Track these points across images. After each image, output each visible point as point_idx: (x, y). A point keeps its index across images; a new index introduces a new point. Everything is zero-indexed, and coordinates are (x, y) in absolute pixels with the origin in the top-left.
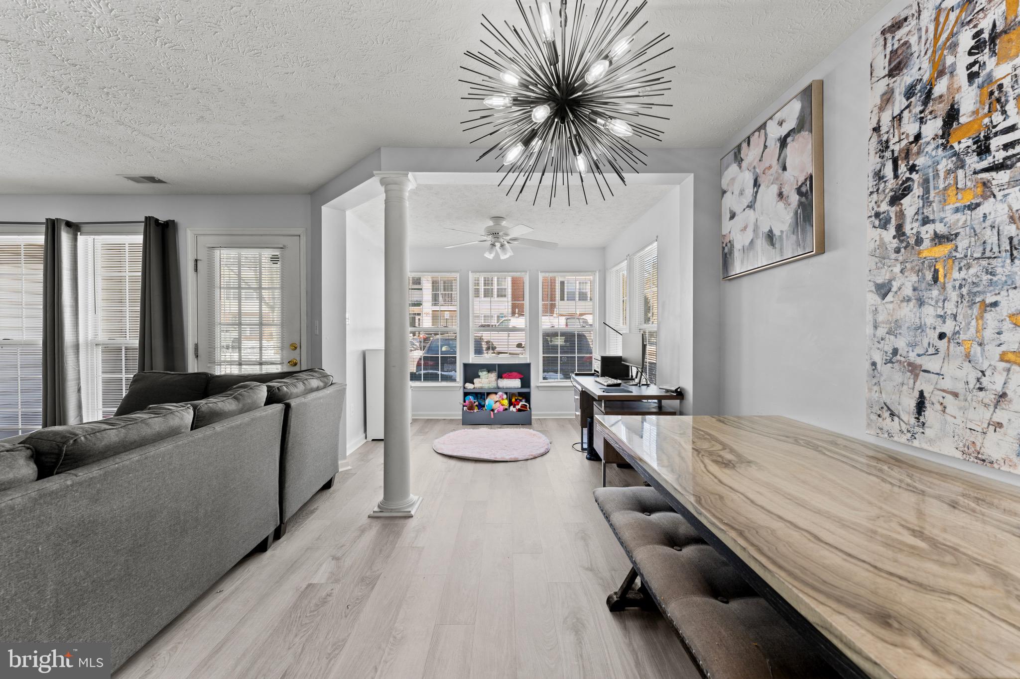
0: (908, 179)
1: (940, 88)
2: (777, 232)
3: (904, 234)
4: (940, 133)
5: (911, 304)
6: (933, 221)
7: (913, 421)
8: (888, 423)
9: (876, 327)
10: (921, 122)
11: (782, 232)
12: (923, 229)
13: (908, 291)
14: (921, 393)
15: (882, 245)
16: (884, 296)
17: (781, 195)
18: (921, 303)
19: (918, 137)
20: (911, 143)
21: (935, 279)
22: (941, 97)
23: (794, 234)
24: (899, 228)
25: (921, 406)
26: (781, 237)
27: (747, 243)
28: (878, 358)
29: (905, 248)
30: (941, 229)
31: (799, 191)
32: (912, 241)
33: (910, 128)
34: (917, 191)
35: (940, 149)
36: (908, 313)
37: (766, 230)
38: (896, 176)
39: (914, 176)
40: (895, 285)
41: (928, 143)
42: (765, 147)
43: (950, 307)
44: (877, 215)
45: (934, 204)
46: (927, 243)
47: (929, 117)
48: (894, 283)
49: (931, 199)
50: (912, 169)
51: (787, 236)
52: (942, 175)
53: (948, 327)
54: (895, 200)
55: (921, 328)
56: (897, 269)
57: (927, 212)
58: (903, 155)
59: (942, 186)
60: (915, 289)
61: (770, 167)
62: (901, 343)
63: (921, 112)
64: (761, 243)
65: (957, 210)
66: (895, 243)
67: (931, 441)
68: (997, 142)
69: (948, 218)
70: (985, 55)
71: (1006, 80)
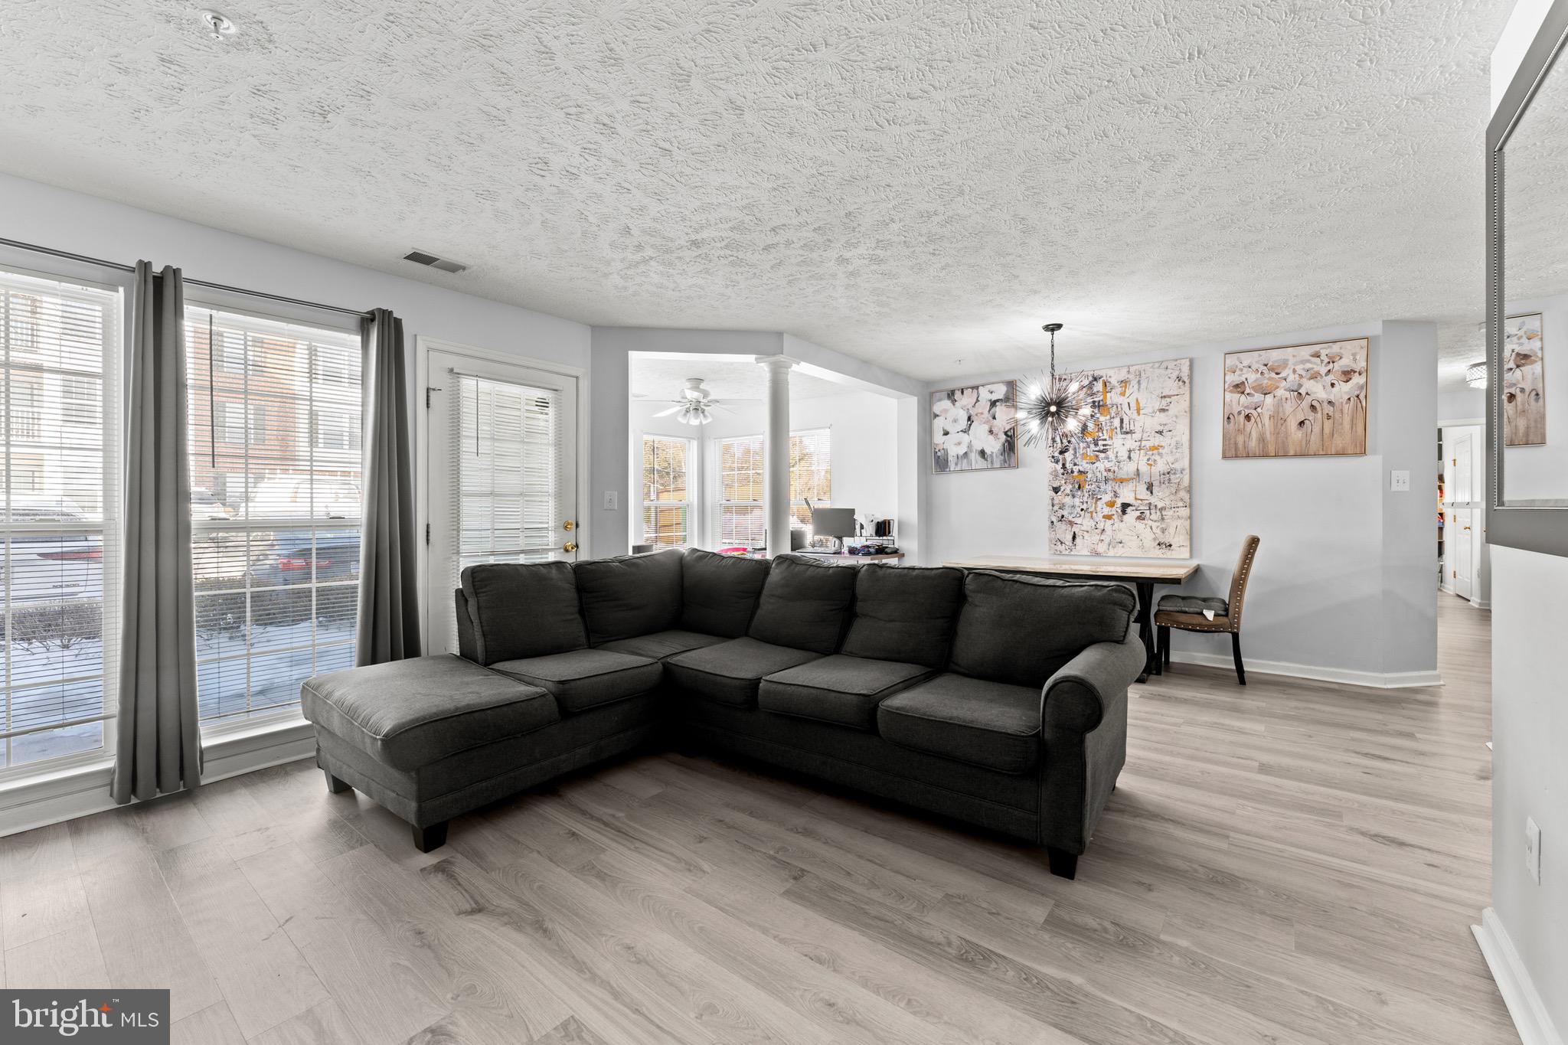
0: (1068, 446)
2: (988, 451)
3: (1066, 468)
4: (1081, 432)
5: (1069, 496)
6: (1078, 465)
7: (1071, 544)
8: (1060, 547)
9: (1053, 506)
11: (992, 453)
12: (1074, 467)
13: (1068, 491)
14: (1074, 533)
15: (1056, 470)
16: (1056, 493)
17: (991, 432)
18: (1074, 496)
21: (1079, 488)
23: (1002, 455)
24: (1064, 465)
25: (1074, 538)
26: (991, 456)
27: (961, 452)
28: (1054, 519)
29: (1067, 473)
30: (1082, 469)
31: (1006, 433)
32: (1070, 471)
34: (1071, 451)
35: (1081, 438)
36: (1068, 500)
37: (980, 449)
38: (1062, 443)
40: (1062, 489)
41: (1076, 434)
42: (978, 401)
43: (1085, 499)
44: (1053, 457)
45: (1079, 459)
46: (1076, 474)
48: (1061, 487)
49: (1077, 456)
50: (1069, 442)
51: (996, 455)
52: (1082, 448)
53: (1084, 507)
54: (1061, 453)
55: (1073, 507)
56: (1063, 482)
57: (1076, 461)
58: (1066, 435)
59: (1081, 452)
60: (1071, 491)
61: (982, 414)
62: (1065, 513)
64: (974, 457)
65: (1087, 463)
66: (1062, 471)
67: (1079, 551)
68: (1100, 443)
69: (1084, 465)
70: (1096, 411)
71: (1103, 423)
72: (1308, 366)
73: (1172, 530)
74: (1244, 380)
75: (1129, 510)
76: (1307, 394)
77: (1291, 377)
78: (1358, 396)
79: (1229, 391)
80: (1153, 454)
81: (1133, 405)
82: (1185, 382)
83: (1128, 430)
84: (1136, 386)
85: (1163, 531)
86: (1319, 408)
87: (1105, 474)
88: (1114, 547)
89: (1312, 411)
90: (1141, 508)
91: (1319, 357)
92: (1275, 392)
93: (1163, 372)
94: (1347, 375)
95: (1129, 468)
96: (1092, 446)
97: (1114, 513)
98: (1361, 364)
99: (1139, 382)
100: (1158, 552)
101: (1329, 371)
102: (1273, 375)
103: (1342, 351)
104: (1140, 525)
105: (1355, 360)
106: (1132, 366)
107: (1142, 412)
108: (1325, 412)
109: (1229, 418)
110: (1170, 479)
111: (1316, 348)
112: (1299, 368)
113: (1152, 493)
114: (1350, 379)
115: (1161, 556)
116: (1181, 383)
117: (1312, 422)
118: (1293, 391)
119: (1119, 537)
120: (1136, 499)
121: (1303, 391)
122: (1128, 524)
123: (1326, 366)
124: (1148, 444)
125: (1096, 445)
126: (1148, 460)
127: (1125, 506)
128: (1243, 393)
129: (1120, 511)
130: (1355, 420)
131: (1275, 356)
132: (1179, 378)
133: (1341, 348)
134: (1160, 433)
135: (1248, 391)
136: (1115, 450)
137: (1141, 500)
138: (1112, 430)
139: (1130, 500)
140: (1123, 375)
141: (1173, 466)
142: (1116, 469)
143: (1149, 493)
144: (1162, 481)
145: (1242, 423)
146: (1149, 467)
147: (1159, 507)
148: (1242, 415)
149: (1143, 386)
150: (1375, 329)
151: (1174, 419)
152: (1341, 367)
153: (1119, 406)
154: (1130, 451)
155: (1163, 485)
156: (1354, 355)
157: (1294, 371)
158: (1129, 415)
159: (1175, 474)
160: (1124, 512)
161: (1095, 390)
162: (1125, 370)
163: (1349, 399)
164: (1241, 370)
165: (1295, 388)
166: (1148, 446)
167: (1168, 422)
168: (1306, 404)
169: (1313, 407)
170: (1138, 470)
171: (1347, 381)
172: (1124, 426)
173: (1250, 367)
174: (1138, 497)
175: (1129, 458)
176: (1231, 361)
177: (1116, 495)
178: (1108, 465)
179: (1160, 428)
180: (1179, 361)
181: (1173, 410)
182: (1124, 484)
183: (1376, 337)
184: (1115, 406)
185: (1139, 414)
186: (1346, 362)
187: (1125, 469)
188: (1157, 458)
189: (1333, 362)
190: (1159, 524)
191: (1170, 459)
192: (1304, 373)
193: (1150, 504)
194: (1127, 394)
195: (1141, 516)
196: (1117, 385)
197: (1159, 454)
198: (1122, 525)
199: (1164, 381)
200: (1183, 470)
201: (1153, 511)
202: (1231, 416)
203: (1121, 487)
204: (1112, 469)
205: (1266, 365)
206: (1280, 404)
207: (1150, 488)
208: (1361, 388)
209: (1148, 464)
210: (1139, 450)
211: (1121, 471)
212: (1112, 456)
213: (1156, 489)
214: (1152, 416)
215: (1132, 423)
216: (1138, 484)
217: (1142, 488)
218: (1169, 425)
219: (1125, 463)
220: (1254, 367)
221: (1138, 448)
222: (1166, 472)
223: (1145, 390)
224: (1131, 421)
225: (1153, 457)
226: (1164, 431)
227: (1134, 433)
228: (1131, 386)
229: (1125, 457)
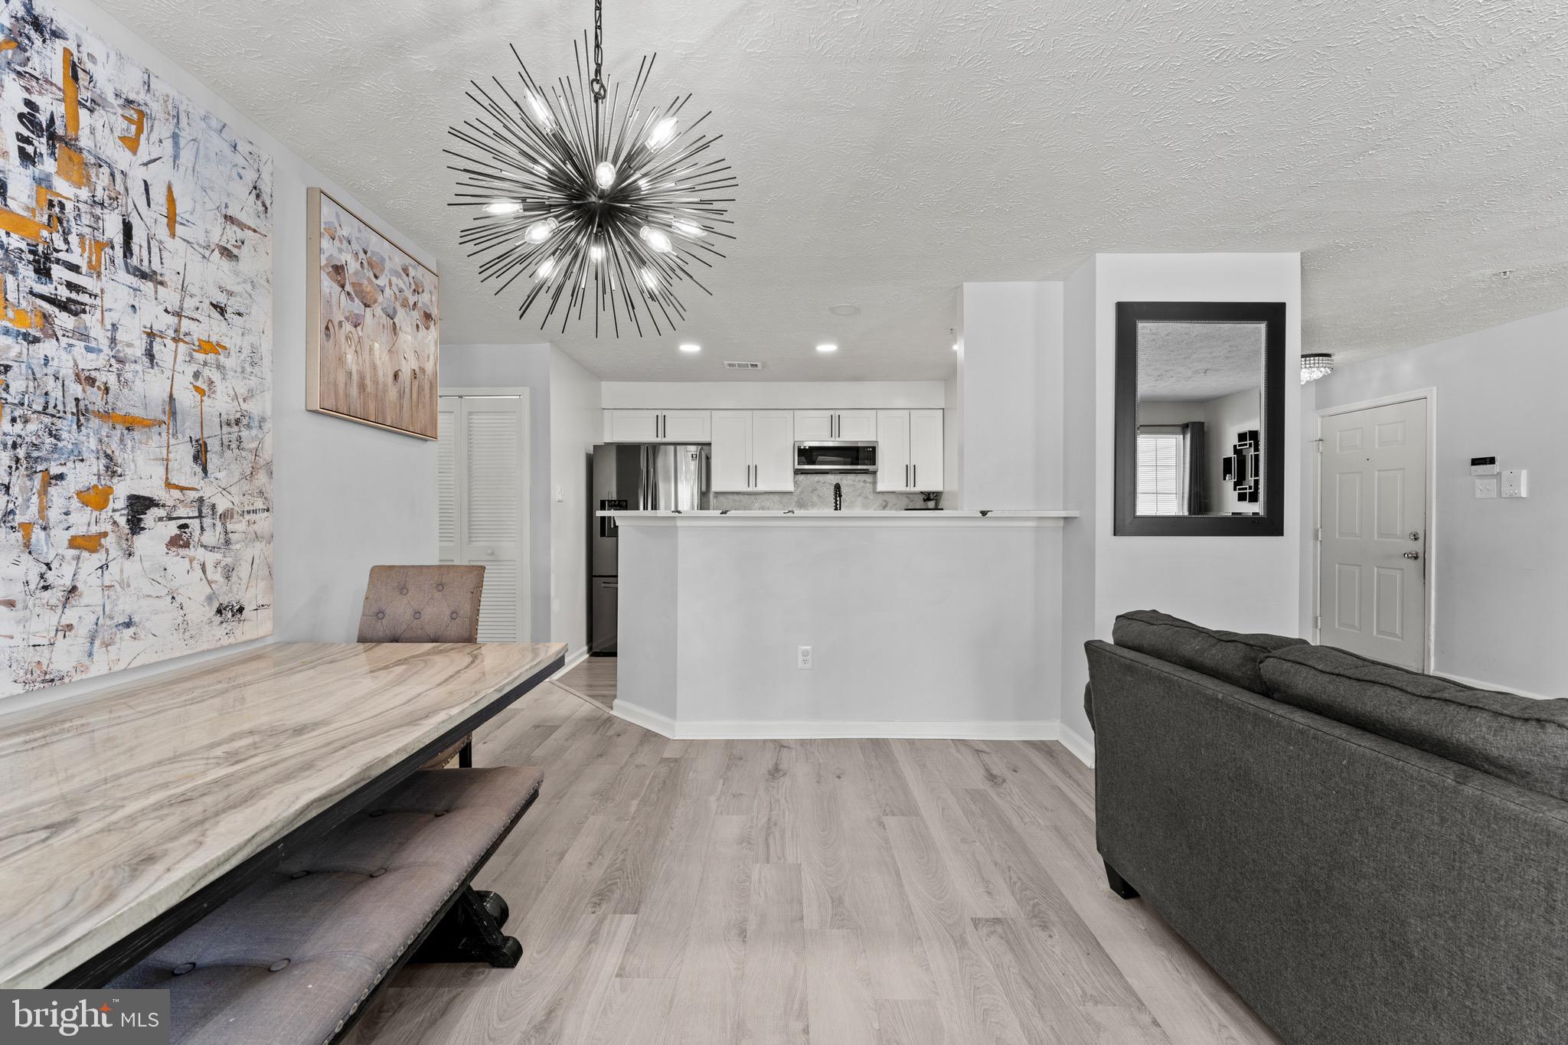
65: (7, 331)
68: (57, 270)
70: (43, 145)
71: (69, 205)
72: (400, 283)
73: (243, 570)
74: (344, 264)
75: (150, 517)
76: (400, 329)
77: (387, 292)
78: (434, 356)
79: (328, 275)
80: (205, 364)
81: (158, 195)
82: (265, 208)
83: (145, 267)
84: (167, 145)
85: (228, 573)
86: (408, 357)
87: (75, 390)
88: (106, 645)
89: (404, 359)
90: (182, 512)
91: (407, 275)
92: (373, 307)
93: (225, 149)
94: (427, 319)
95: (148, 388)
96: (26, 271)
97: (107, 527)
98: (435, 311)
99: (174, 138)
100: (217, 634)
101: (415, 303)
102: (372, 275)
103: (423, 281)
104: (177, 563)
105: (431, 300)
106: (157, 76)
107: (179, 229)
108: (413, 366)
109: (327, 328)
110: (239, 440)
111: (406, 260)
112: (394, 282)
113: (205, 470)
114: (429, 326)
115: (225, 641)
116: (260, 206)
117: (404, 376)
118: (389, 315)
119: (125, 605)
120: (169, 485)
121: (396, 322)
122: (147, 564)
123: (413, 294)
124: (196, 331)
126: (197, 375)
127: (139, 506)
128: (343, 287)
129: (122, 521)
131: (372, 243)
132: (256, 192)
133: (423, 276)
134: (221, 310)
135: (348, 288)
136: (107, 318)
137: (182, 489)
138: (99, 245)
139: (152, 488)
140: (132, 84)
141: (244, 406)
142: (112, 380)
143: (199, 469)
144: (226, 443)
145: (343, 347)
146: (198, 397)
147: (220, 510)
148: (343, 331)
149: (186, 156)
151: (249, 287)
152: (423, 303)
154: (151, 335)
155: (228, 453)
156: (429, 294)
157: (390, 284)
158: (146, 220)
159: (248, 426)
160: (135, 525)
161: (36, 64)
162: (139, 73)
163: (429, 356)
165: (391, 312)
166: (195, 337)
167: (236, 289)
169: (405, 354)
170: (171, 396)
171: (427, 328)
172: (135, 248)
173: (352, 245)
174: (174, 481)
175: (150, 355)
176: (328, 212)
177: (112, 468)
179: (221, 299)
181: (247, 264)
182: (136, 434)
184: (105, 169)
185: (171, 235)
186: (426, 300)
187: (138, 385)
188: (216, 376)
189: (418, 293)
190: (218, 556)
191: (242, 387)
193: (201, 500)
194: (141, 153)
195: (178, 537)
196: (111, 100)
197: (219, 367)
198: (131, 567)
199: (230, 178)
200: (264, 419)
201: (207, 521)
202: (330, 326)
203: (129, 444)
204: (101, 378)
205: (368, 255)
206: (377, 329)
207: (200, 456)
208: (436, 344)
209: (197, 389)
210: (176, 340)
211: (126, 391)
212: (99, 334)
213: (213, 460)
214: (204, 257)
215: (155, 250)
216: (172, 441)
217: (183, 453)
218: (238, 299)
219: (139, 367)
220: (355, 246)
221: (171, 333)
222: (232, 418)
223: (190, 171)
224: (153, 243)
225: (206, 372)
226: (229, 310)
227: (162, 283)
228: (154, 137)
229: (138, 350)
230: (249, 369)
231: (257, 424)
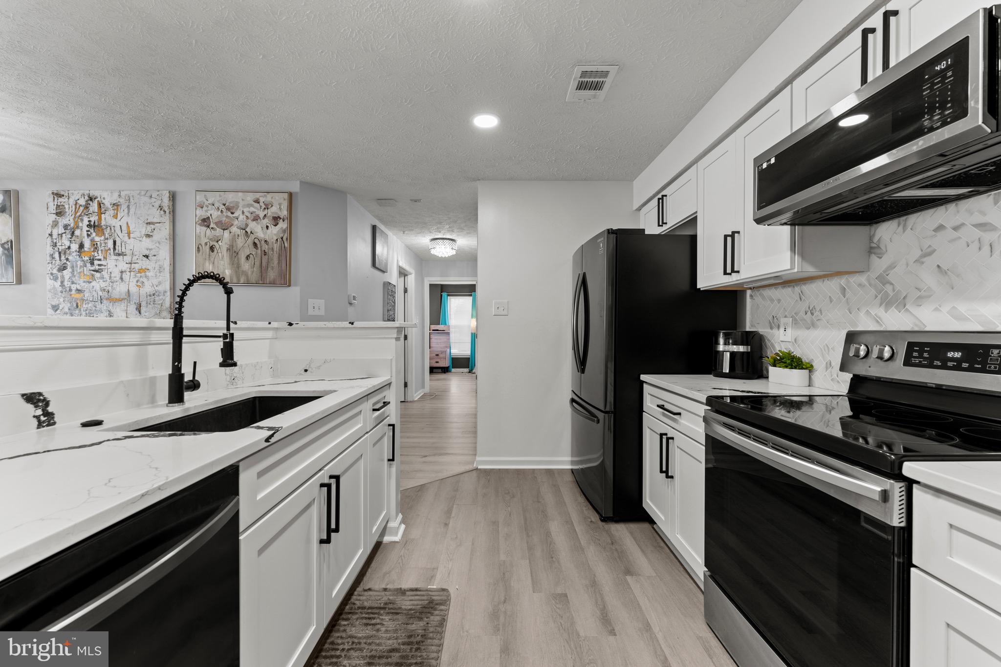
0: (65, 263)
1: (77, 232)
3: (64, 286)
4: (78, 250)
5: (68, 315)
6: (76, 283)
10: (70, 242)
12: (72, 286)
13: (66, 310)
15: (54, 288)
16: (56, 311)
18: (72, 315)
19: (69, 248)
20: (67, 249)
21: (77, 306)
22: (78, 236)
24: (62, 282)
29: (65, 291)
30: (79, 288)
32: (68, 289)
33: (67, 244)
34: (69, 270)
35: (78, 257)
38: (60, 260)
39: (68, 262)
41: (73, 252)
44: (52, 274)
45: (76, 277)
46: (73, 292)
47: (73, 242)
48: (60, 306)
49: (75, 274)
50: (67, 259)
52: (79, 267)
54: (60, 270)
56: (62, 300)
57: (74, 279)
58: (63, 252)
59: (79, 271)
60: (69, 309)
63: (71, 238)
65: (84, 282)
66: (60, 289)
68: (96, 262)
69: (81, 284)
70: (92, 230)
71: (98, 243)
72: (252, 209)
74: (209, 215)
76: (251, 232)
77: (241, 217)
78: (282, 238)
79: (199, 224)
81: (124, 228)
82: (165, 212)
83: (120, 252)
84: (126, 211)
86: (259, 246)
87: (100, 293)
89: (255, 248)
91: (259, 203)
92: (230, 229)
93: (146, 199)
94: (276, 220)
95: (120, 289)
96: (89, 265)
98: (284, 213)
99: (128, 207)
101: (265, 215)
102: (229, 214)
103: (273, 200)
105: (280, 209)
106: (123, 191)
107: (132, 235)
108: (263, 249)
109: (198, 248)
110: (154, 301)
111: (257, 195)
112: (246, 210)
113: (140, 313)
114: (278, 224)
116: (162, 212)
117: (255, 256)
118: (242, 229)
121: (248, 230)
123: (263, 211)
124: (137, 267)
125: (92, 264)
126: (137, 282)
128: (208, 227)
130: (280, 257)
131: (230, 198)
132: (161, 208)
133: (272, 198)
134: (147, 257)
135: (212, 225)
136: (110, 270)
138: (107, 251)
140: (115, 198)
141: (157, 288)
142: (110, 289)
143: (138, 313)
144: (149, 302)
145: (208, 253)
146: (138, 289)
148: (208, 247)
149: (132, 211)
150: (295, 187)
151: (158, 245)
152: (272, 213)
153: (112, 228)
154: (122, 272)
156: (280, 204)
157: (243, 213)
158: (121, 237)
159: (159, 295)
161: (91, 209)
162: (116, 194)
163: (277, 240)
164: (207, 207)
165: (244, 227)
166: (136, 269)
167: (153, 247)
168: (250, 241)
169: (255, 244)
171: (275, 225)
172: (117, 247)
173: (213, 205)
174: (129, 317)
175: (122, 278)
176: (200, 197)
177: (110, 314)
178: (103, 285)
179: (147, 253)
180: (160, 192)
181: (157, 236)
182: (117, 304)
183: (296, 193)
184: (109, 228)
185: (129, 238)
186: (274, 210)
187: (118, 289)
188: (145, 280)
189: (267, 209)
191: (155, 282)
192: (249, 215)
194: (119, 218)
196: (110, 207)
197: (146, 277)
199: (149, 209)
200: (165, 292)
202: (200, 246)
203: (115, 307)
204: (107, 289)
205: (224, 205)
206: (234, 238)
207: (138, 308)
208: (284, 231)
209: (137, 285)
210: (130, 272)
211: (114, 291)
212: (106, 276)
213: (143, 309)
214: (140, 241)
215: (123, 245)
216: (129, 304)
217: (132, 308)
218: (154, 250)
219: (118, 283)
220: (216, 205)
221: (128, 270)
222: (152, 293)
223: (133, 215)
224: (123, 244)
225: (141, 279)
226: (150, 255)
227: (125, 255)
228: (122, 210)
229: (118, 278)
230: (158, 274)
231: (162, 294)
